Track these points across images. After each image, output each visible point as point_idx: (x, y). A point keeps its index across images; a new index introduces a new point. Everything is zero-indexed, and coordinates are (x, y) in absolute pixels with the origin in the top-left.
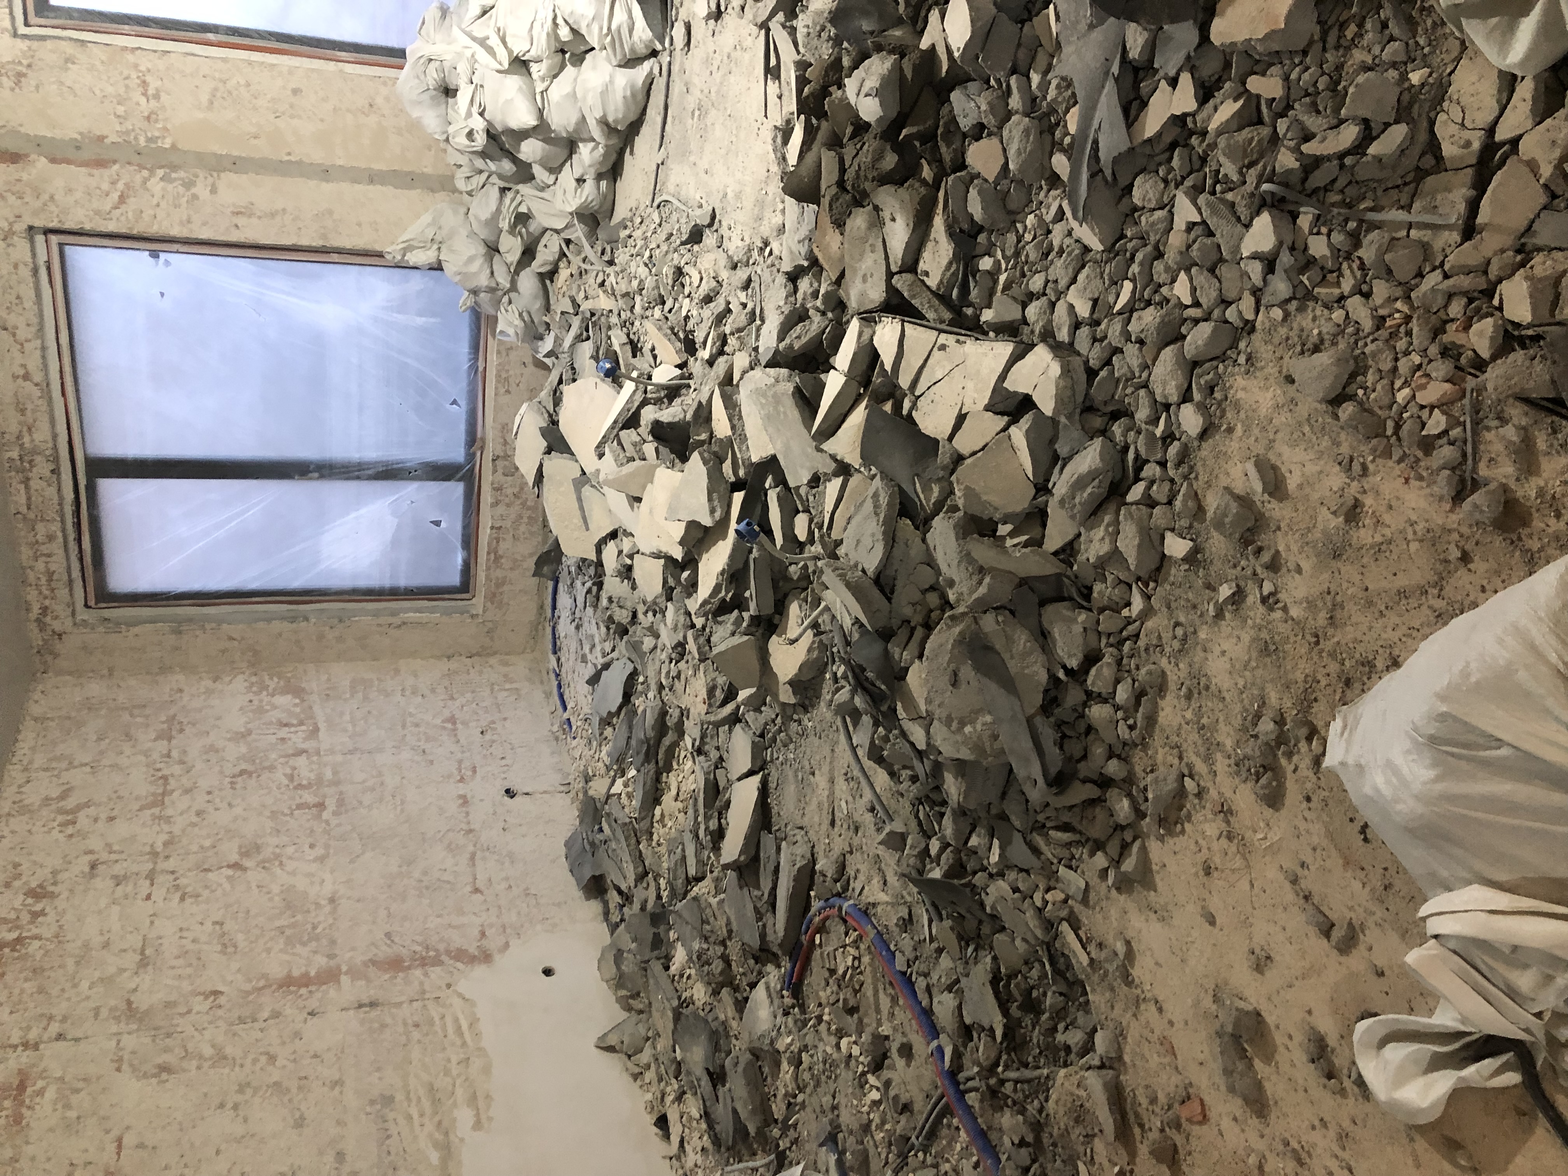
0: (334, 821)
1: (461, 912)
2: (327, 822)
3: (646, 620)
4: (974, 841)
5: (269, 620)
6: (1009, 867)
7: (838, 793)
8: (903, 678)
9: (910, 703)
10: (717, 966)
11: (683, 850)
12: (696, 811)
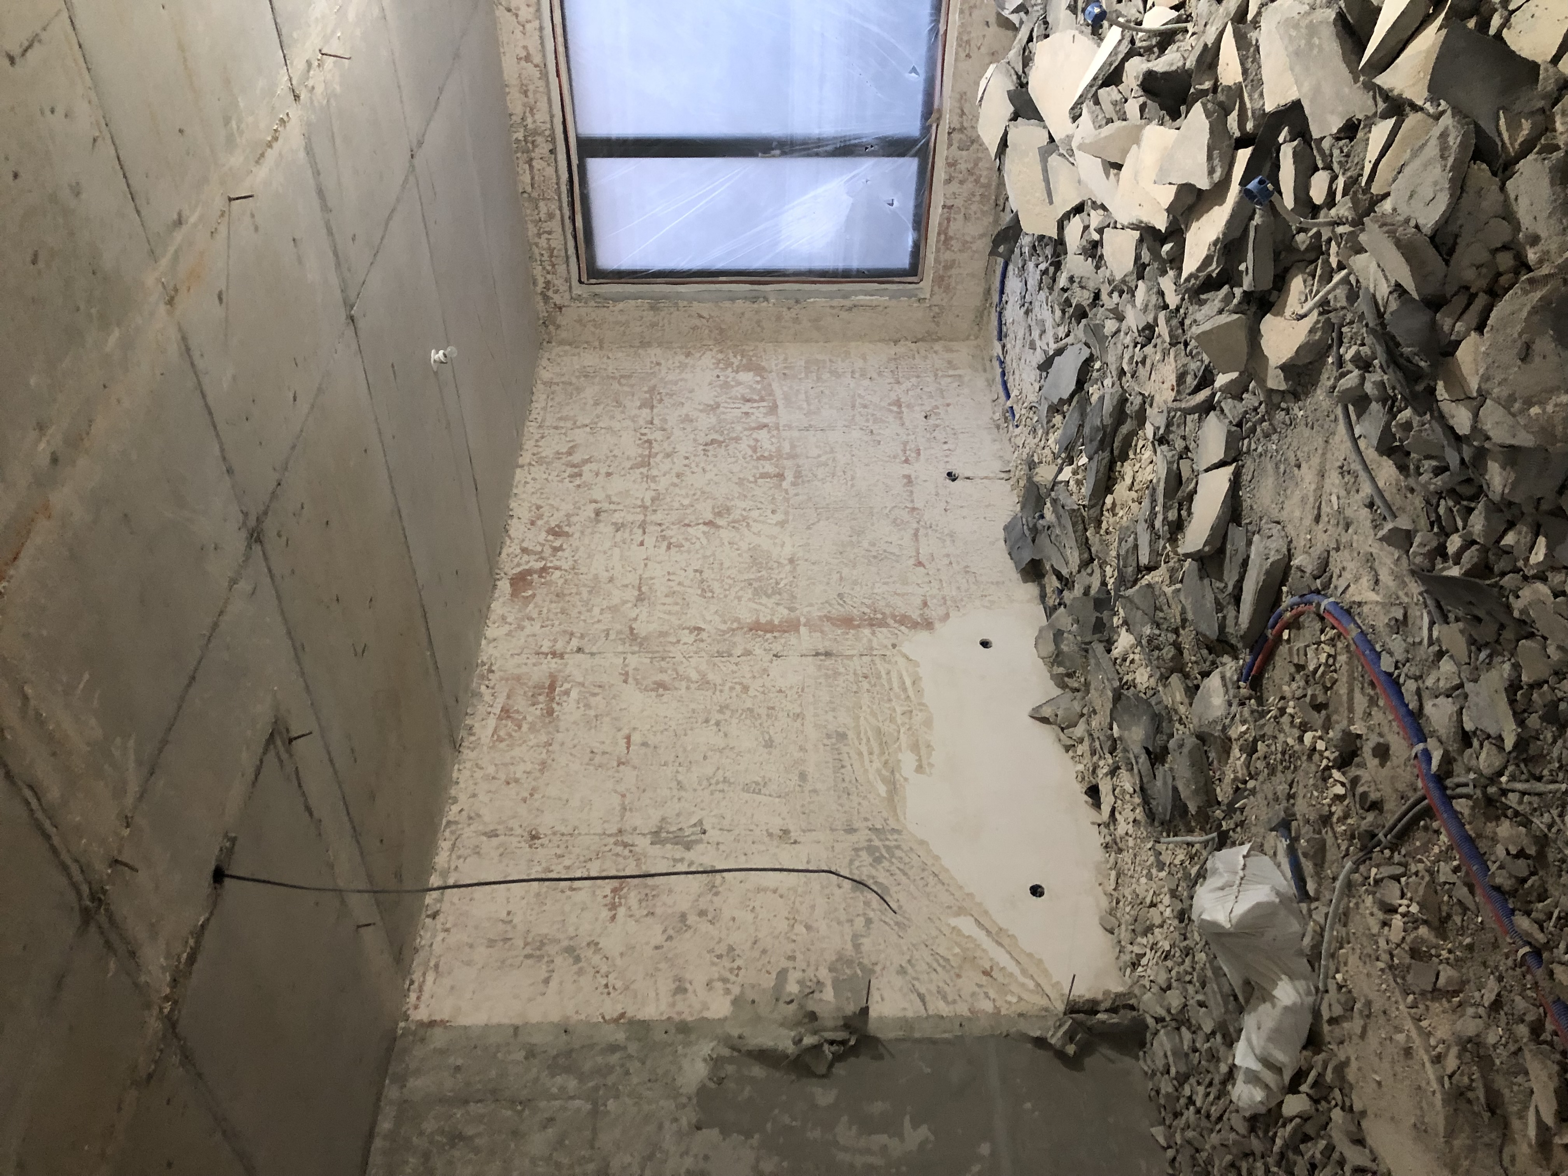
0: (792, 491)
1: (905, 582)
2: (786, 491)
3: (1109, 301)
4: (1509, 539)
5: (733, 300)
6: (1553, 569)
7: (1327, 487)
8: (1452, 354)
9: (1455, 381)
10: (1168, 652)
11: (1136, 539)
12: (1154, 501)
